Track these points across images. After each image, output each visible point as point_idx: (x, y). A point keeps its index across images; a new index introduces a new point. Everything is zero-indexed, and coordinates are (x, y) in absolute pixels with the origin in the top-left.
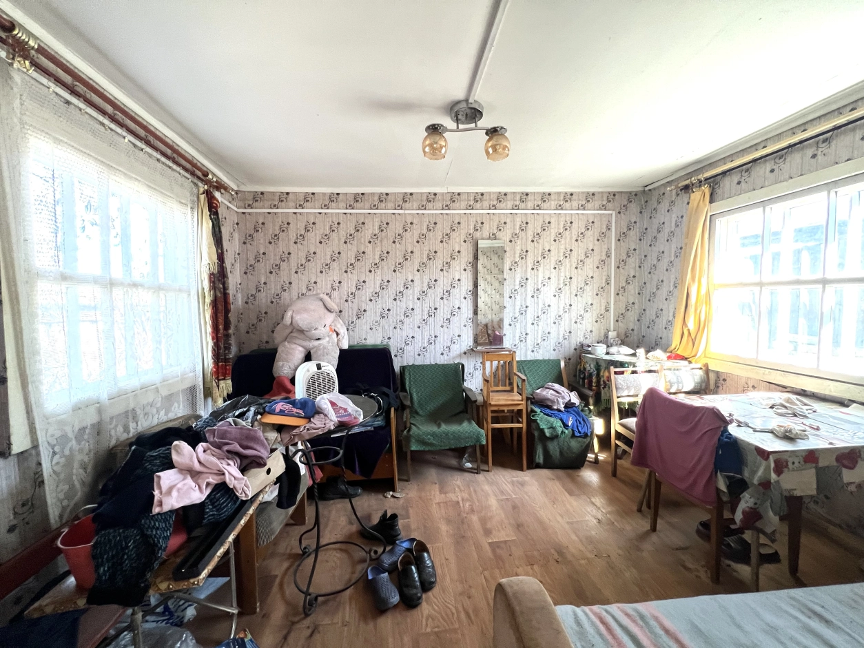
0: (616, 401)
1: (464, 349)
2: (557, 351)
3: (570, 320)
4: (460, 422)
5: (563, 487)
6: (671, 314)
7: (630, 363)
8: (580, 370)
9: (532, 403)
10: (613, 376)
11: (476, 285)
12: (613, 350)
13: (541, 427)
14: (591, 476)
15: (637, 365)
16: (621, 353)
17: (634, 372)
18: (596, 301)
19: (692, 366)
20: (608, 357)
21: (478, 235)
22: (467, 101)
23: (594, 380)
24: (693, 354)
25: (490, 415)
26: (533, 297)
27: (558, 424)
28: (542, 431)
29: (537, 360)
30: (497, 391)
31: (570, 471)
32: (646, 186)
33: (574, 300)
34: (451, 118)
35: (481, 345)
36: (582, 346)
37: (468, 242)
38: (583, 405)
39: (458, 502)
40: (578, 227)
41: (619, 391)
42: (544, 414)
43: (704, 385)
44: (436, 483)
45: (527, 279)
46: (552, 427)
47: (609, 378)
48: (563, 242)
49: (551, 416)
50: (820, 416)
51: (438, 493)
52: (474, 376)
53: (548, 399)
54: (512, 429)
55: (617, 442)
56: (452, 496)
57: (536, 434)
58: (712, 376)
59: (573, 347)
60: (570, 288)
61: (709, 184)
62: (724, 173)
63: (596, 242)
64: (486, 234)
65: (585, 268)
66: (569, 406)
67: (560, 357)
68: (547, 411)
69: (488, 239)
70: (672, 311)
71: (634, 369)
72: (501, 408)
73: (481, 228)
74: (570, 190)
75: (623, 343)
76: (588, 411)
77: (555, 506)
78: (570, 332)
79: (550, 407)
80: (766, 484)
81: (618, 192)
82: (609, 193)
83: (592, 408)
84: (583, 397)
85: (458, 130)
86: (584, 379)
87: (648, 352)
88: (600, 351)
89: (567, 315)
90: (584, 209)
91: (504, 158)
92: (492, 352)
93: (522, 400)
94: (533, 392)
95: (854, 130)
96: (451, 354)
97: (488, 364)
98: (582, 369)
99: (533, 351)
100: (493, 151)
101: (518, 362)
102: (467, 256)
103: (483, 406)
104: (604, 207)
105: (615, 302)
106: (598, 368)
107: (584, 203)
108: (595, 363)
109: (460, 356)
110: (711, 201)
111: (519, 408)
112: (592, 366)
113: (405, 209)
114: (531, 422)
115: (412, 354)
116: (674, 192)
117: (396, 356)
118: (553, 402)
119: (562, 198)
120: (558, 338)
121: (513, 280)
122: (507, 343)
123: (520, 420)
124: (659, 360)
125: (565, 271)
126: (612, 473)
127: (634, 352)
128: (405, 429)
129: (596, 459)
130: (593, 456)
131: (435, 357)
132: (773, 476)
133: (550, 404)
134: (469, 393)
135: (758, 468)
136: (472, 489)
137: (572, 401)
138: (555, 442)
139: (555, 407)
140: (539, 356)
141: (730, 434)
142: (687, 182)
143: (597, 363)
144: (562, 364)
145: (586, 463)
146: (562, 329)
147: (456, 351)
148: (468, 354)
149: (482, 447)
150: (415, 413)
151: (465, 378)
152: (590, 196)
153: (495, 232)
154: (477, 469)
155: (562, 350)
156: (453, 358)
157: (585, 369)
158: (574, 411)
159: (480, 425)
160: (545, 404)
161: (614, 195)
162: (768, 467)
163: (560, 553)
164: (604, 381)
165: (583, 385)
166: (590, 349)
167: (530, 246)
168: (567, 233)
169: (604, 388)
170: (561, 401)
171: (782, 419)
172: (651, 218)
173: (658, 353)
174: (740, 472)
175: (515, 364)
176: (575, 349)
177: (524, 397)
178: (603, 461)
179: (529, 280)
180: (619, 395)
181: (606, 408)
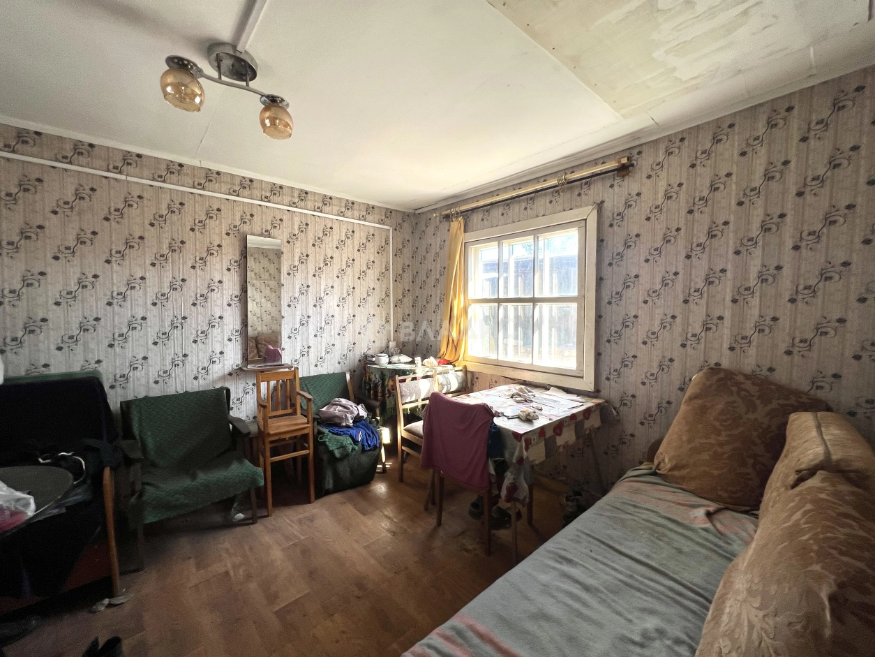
0: (401, 408)
1: (228, 369)
2: (342, 363)
3: (354, 331)
4: (227, 465)
5: (356, 509)
6: (438, 325)
7: (411, 370)
8: (365, 381)
9: (318, 424)
10: (398, 384)
11: (244, 290)
12: (395, 359)
13: (331, 449)
14: (380, 488)
15: (417, 371)
16: (402, 361)
17: (414, 379)
18: (378, 311)
19: (456, 369)
20: (391, 367)
21: (245, 228)
22: (234, 47)
23: (380, 390)
24: (456, 359)
25: (268, 447)
26: (315, 306)
27: (348, 441)
28: (332, 453)
29: (322, 375)
30: (275, 417)
31: (360, 489)
32: (416, 210)
33: (358, 311)
34: (210, 62)
35: (253, 362)
36: (366, 356)
37: (232, 235)
38: (370, 417)
39: (227, 573)
40: (360, 237)
41: (404, 398)
42: (333, 433)
43: (464, 384)
44: (189, 558)
45: (308, 286)
46: (343, 447)
47: (394, 388)
48: (345, 250)
49: (340, 435)
50: (538, 399)
51: (194, 570)
52: (244, 402)
53: (337, 417)
54: (295, 459)
55: (403, 448)
56: (218, 568)
57: (325, 457)
58: (469, 376)
59: (357, 358)
60: (354, 299)
61: (463, 216)
62: (473, 210)
63: (376, 255)
64: (257, 229)
65: (366, 279)
66: (358, 419)
67: (345, 369)
68: (336, 430)
69: (260, 235)
70: (439, 321)
71: (414, 376)
72: (282, 437)
73: (250, 220)
74: (351, 198)
75: (401, 352)
76: (376, 422)
77: (350, 533)
78: (354, 344)
79: (338, 425)
80: (521, 460)
81: (395, 210)
82: (387, 209)
83: (378, 418)
84: (369, 409)
85: (219, 81)
86: (369, 390)
87: (423, 359)
88: (384, 360)
89: (351, 325)
90: (365, 220)
91: (284, 138)
92: (268, 370)
93: (308, 423)
94: (320, 411)
95: (545, 195)
96: (210, 377)
97: (263, 385)
98: (368, 380)
99: (316, 366)
100: (271, 124)
101: (301, 379)
102: (230, 253)
103: (257, 438)
104: (382, 222)
105: (394, 313)
106: (383, 377)
107: (364, 214)
108: (380, 373)
109: (223, 378)
110: (465, 231)
111: (305, 432)
112: (377, 376)
113: (127, 175)
114: (319, 445)
115: (143, 381)
116: (438, 219)
117: (112, 387)
118: (341, 418)
119: (343, 205)
120: (343, 350)
121: (291, 287)
122: (286, 359)
123: (306, 445)
124: (432, 367)
125: (349, 280)
126: (398, 480)
127: (411, 359)
128: (133, 493)
129: (384, 469)
130: (381, 466)
131: (184, 382)
132: (525, 453)
133: (338, 421)
134: (238, 425)
135: (515, 449)
136: (247, 548)
137: (361, 415)
138: (345, 462)
139: (344, 424)
140: (323, 370)
141: (495, 425)
142: (448, 212)
143: (382, 373)
144: (348, 377)
145: (376, 475)
146: (346, 340)
147: (217, 372)
148: (234, 375)
149: (258, 489)
150: (149, 465)
151: (231, 406)
152: (370, 209)
153: (269, 228)
154: (251, 519)
155: (347, 362)
156: (214, 382)
157: (370, 380)
158: (363, 424)
159: (255, 462)
160: (333, 423)
161: (391, 212)
162: (521, 447)
163: (360, 586)
164: (388, 390)
165: (369, 396)
166: (374, 359)
167: (311, 250)
168: (349, 241)
169: (388, 397)
170: (349, 416)
171: (520, 405)
172: (420, 238)
173: (431, 360)
174: (502, 455)
175: (298, 381)
176: (360, 361)
177: (311, 420)
178: (389, 469)
179: (310, 288)
180: (404, 402)
181: (391, 416)
